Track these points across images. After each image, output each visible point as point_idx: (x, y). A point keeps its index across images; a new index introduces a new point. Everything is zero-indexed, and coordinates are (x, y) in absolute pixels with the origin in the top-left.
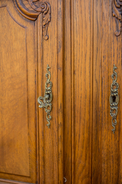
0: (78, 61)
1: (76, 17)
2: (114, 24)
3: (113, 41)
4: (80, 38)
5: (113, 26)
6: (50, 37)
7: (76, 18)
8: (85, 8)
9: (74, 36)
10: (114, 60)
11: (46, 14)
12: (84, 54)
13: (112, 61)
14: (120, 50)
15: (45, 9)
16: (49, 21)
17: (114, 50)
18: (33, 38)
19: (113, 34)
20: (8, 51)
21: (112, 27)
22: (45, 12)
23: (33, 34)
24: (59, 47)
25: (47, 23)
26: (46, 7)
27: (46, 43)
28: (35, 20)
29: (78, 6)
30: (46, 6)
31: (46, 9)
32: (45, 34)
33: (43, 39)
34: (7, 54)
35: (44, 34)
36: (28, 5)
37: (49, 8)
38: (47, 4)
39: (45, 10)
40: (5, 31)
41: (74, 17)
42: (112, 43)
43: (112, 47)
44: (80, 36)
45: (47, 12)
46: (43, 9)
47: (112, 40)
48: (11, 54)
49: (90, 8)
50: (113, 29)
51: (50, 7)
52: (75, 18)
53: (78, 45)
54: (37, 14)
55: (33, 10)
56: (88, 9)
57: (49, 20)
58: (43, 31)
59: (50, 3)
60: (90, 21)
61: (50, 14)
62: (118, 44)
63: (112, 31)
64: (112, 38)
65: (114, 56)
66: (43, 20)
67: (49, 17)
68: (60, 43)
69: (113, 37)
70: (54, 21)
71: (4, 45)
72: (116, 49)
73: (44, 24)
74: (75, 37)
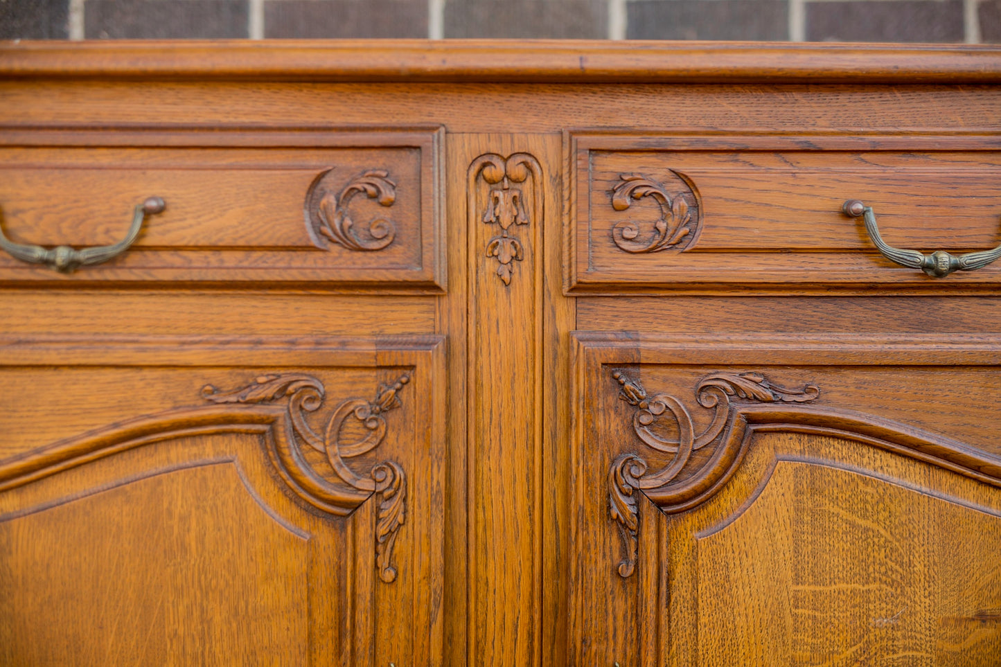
0: (490, 643)
1: (483, 503)
2: (615, 541)
3: (612, 592)
4: (498, 570)
5: (611, 548)
6: (401, 574)
7: (484, 508)
8: (515, 480)
9: (476, 564)
10: (614, 650)
11: (390, 498)
12: (509, 624)
13: (611, 650)
14: (634, 619)
15: (387, 485)
16: (401, 522)
17: (615, 618)
18: (334, 574)
19: (612, 571)
20: (237, 614)
21: (607, 551)
22: (386, 494)
23: (336, 559)
24: (433, 608)
25: (393, 530)
26: (389, 479)
27: (388, 592)
28: (349, 515)
29: (490, 470)
30: (390, 473)
31: (391, 484)
32: (383, 562)
33: (377, 580)
34: (234, 625)
35: (379, 565)
36: (324, 464)
37: (402, 482)
38: (396, 467)
39: (388, 488)
40: (228, 544)
41: (477, 504)
42: (610, 598)
43: (610, 611)
44: (498, 566)
45: (395, 493)
46: (380, 482)
47: (610, 590)
48: (249, 625)
49: (531, 481)
50: (611, 555)
51: (405, 479)
52: (480, 506)
53: (491, 593)
54: (356, 498)
55: (341, 482)
56: (525, 480)
57: (400, 519)
58: (377, 553)
59: (405, 466)
60: (532, 521)
61: (405, 500)
62: (626, 601)
63: (609, 562)
64: (609, 583)
65: (615, 635)
66: (378, 519)
67: (402, 510)
68: (435, 593)
69: (612, 580)
70: (420, 523)
71: (221, 592)
72: (620, 616)
73: (382, 530)
74: (481, 567)
